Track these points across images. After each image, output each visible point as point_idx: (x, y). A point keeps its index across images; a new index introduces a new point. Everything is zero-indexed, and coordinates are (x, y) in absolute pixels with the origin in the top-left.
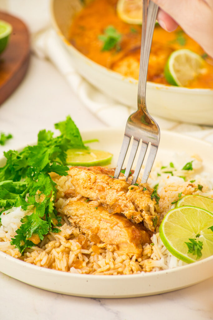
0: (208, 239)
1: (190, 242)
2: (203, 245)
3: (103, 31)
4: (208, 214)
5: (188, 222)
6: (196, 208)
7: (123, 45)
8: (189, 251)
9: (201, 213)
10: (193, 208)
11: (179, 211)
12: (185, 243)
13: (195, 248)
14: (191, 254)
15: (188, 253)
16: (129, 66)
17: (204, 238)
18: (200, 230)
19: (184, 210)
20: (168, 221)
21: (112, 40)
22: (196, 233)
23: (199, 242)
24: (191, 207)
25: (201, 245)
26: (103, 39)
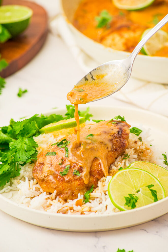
0: (144, 195)
1: (129, 196)
2: (138, 199)
3: (98, 14)
4: (150, 176)
5: (131, 180)
6: (141, 171)
7: (112, 25)
8: (126, 203)
9: (144, 175)
10: (139, 170)
11: (127, 172)
12: (124, 198)
13: (131, 202)
14: (127, 206)
15: (125, 205)
16: (113, 40)
17: (142, 194)
18: (140, 187)
19: (131, 171)
20: (116, 178)
21: (104, 21)
22: (136, 189)
23: (136, 197)
24: (138, 170)
25: (136, 199)
26: (98, 19)
